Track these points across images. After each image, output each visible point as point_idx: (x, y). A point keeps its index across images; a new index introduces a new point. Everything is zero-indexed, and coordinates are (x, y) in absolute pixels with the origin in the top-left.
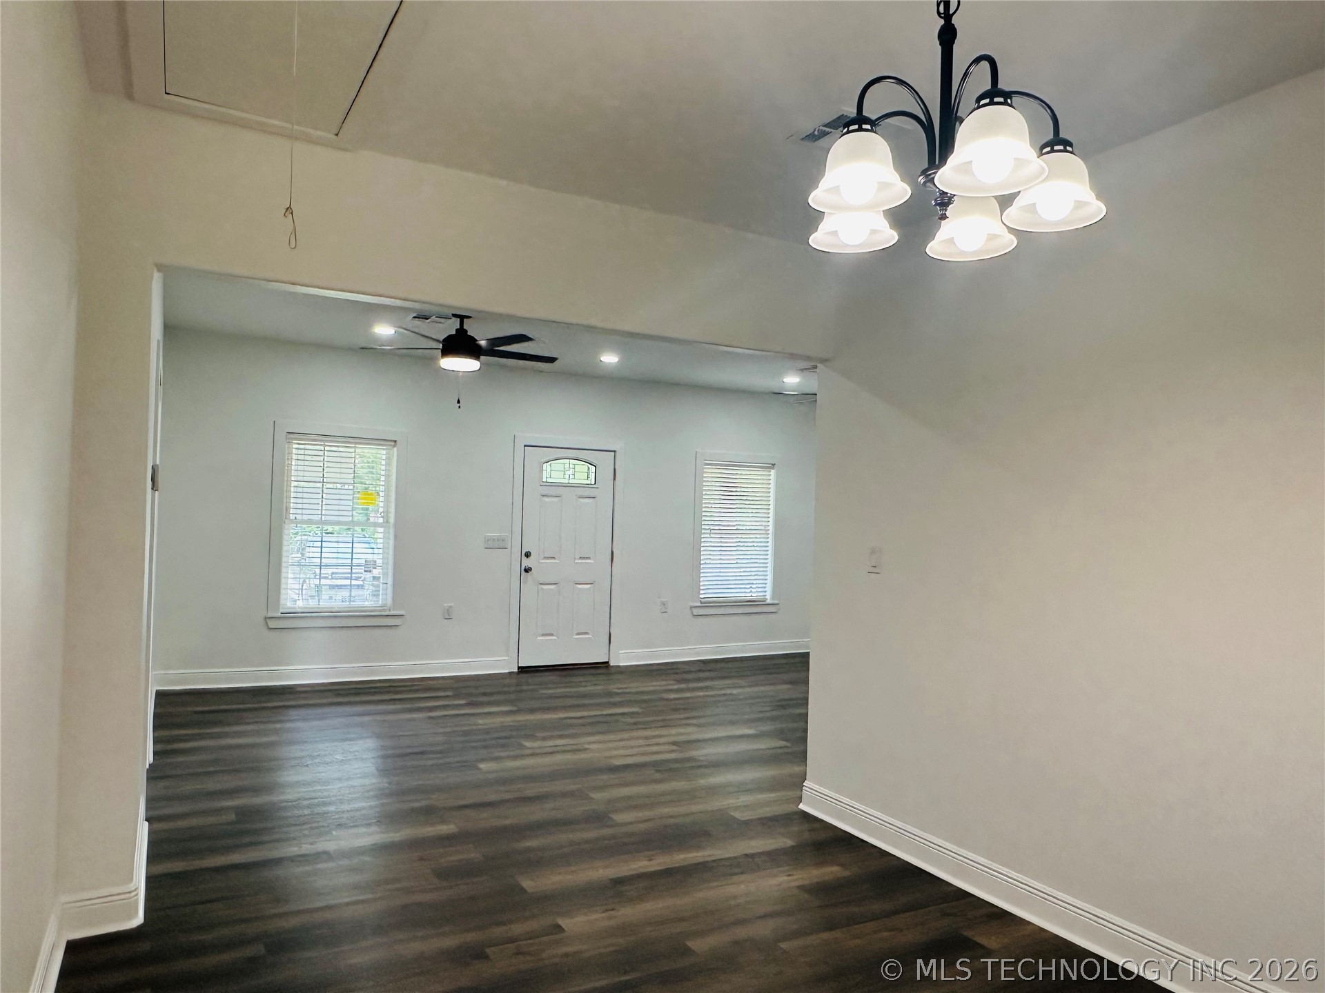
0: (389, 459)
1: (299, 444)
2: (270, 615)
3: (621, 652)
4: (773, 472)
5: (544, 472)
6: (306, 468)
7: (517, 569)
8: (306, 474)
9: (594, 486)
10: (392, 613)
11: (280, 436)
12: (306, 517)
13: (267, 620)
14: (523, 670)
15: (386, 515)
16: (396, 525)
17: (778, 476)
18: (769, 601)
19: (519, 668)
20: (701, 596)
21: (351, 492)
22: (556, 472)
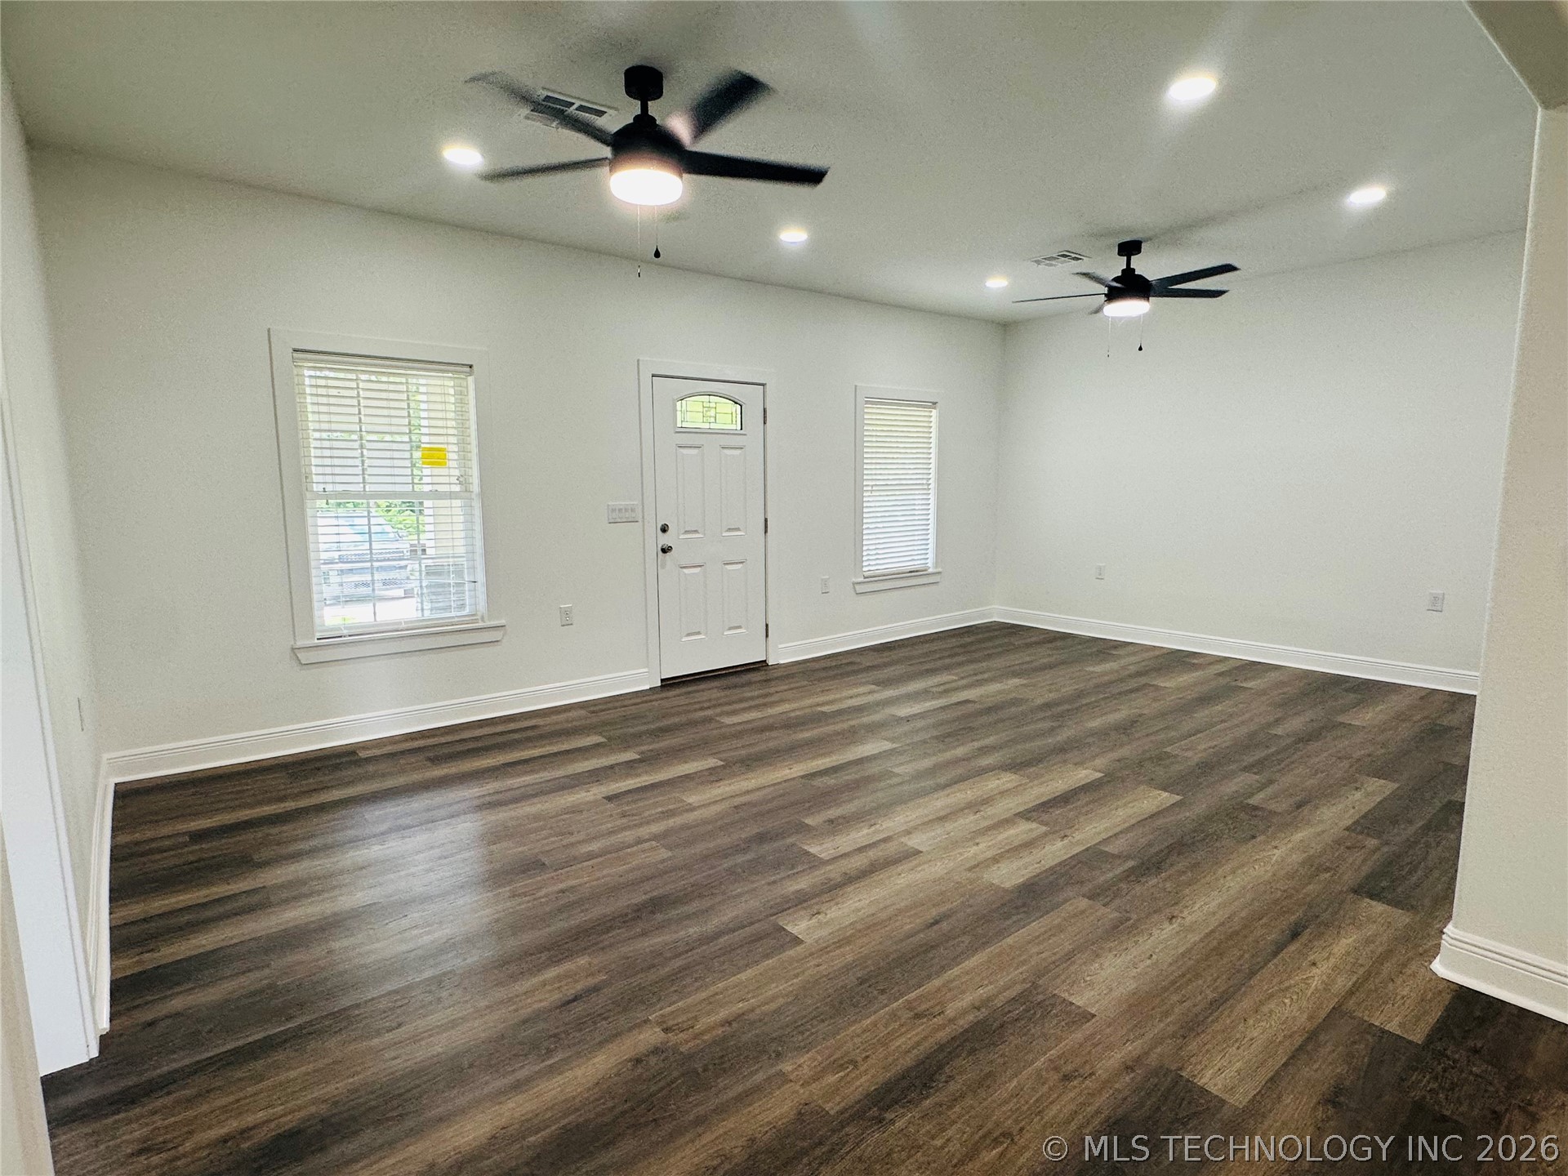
0: (461, 394)
1: (315, 368)
2: (299, 644)
3: (780, 646)
4: (934, 413)
5: (679, 413)
6: (333, 409)
7: (653, 550)
8: (334, 418)
9: (742, 432)
10: (488, 623)
11: (283, 354)
12: (340, 488)
13: (296, 651)
14: (668, 684)
15: (463, 480)
16: (483, 495)
17: (940, 416)
18: (930, 570)
19: (662, 680)
20: (865, 569)
21: (407, 447)
22: (694, 412)
